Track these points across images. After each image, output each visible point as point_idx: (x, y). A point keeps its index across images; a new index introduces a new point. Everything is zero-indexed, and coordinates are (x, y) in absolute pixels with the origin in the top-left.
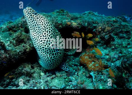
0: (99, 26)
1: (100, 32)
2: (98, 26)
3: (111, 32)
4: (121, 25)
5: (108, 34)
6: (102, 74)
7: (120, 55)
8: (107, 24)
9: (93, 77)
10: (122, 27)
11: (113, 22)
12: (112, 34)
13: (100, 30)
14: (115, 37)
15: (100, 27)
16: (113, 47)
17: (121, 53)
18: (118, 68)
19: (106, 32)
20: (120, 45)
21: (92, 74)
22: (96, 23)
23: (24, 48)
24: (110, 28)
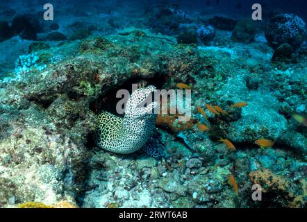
0: (171, 64)
1: (173, 73)
2: (169, 65)
3: (190, 71)
4: (200, 58)
5: (186, 74)
6: (194, 132)
7: (208, 101)
8: (182, 59)
9: (185, 140)
10: (201, 61)
11: (190, 56)
12: (191, 74)
13: (174, 70)
14: (195, 77)
15: (173, 66)
16: (196, 92)
17: (208, 98)
18: (210, 120)
19: (182, 72)
20: (204, 88)
21: (181, 135)
22: (165, 60)
23: (85, 128)
24: (186, 66)
